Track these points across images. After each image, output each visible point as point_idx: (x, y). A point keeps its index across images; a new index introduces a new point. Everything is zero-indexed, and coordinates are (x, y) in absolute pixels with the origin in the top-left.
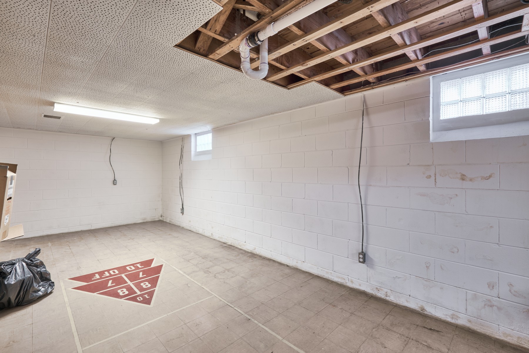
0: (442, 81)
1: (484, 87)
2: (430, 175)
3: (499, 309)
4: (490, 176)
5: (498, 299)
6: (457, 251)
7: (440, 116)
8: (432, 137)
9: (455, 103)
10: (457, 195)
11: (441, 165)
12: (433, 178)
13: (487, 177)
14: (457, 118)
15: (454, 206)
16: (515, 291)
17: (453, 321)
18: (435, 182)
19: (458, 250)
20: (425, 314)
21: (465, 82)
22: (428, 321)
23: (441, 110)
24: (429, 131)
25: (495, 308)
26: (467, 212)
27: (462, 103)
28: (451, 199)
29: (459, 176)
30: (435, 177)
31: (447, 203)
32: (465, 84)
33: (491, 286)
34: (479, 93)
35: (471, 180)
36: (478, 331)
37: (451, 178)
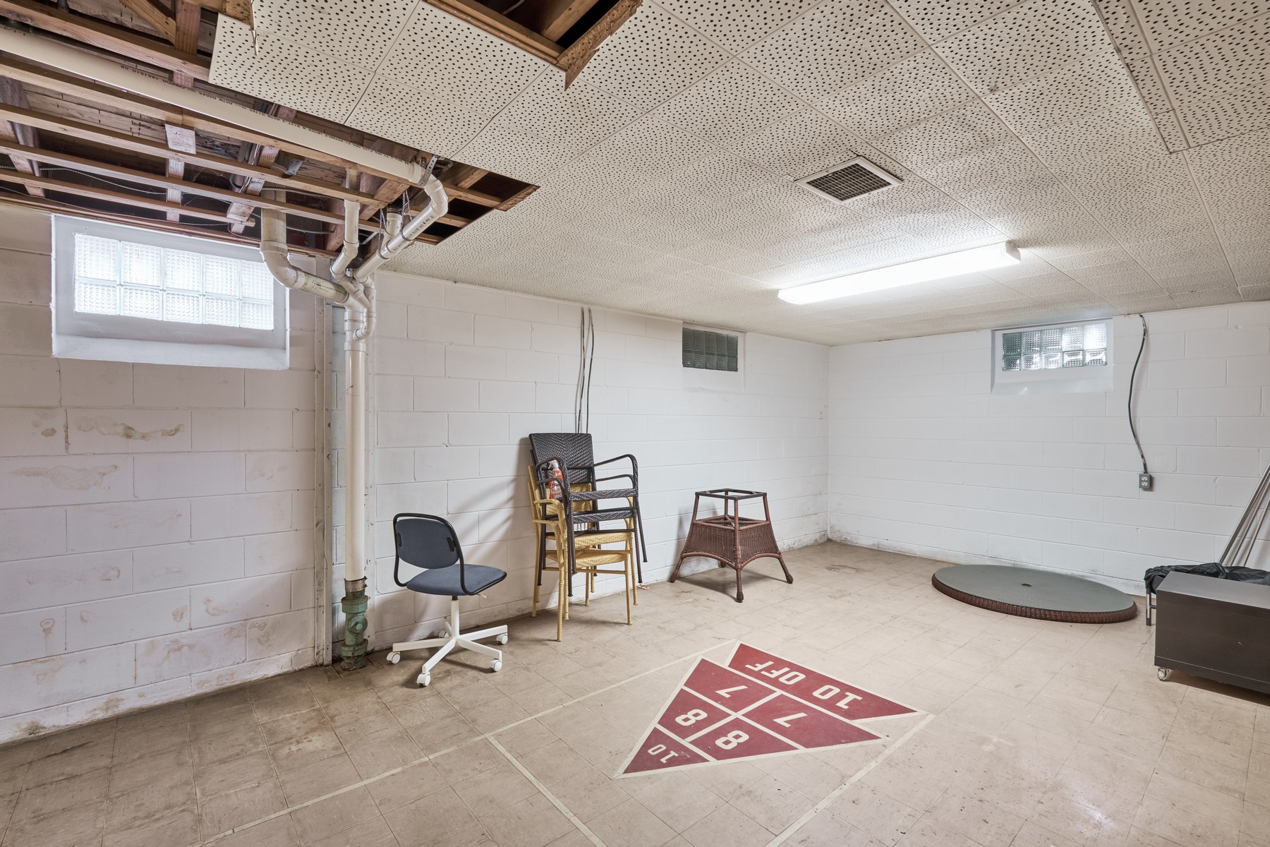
0: (79, 232)
1: (163, 273)
2: (53, 429)
3: (191, 647)
4: (177, 430)
5: (190, 632)
6: (116, 574)
7: (74, 304)
8: (59, 346)
9: (107, 285)
10: (116, 467)
11: (80, 407)
12: (61, 434)
13: (172, 431)
14: (112, 316)
15: (109, 488)
16: (214, 609)
17: (110, 714)
18: (67, 442)
19: (119, 571)
20: (40, 736)
21: (128, 251)
22: (53, 743)
23: (76, 291)
24: (51, 332)
25: (185, 649)
26: (136, 497)
27: (122, 288)
28: (104, 475)
29: (121, 429)
30: (66, 432)
31: (95, 485)
32: (128, 255)
33: (178, 615)
34: (155, 281)
35: (143, 437)
36: (158, 703)
37: (104, 434)
